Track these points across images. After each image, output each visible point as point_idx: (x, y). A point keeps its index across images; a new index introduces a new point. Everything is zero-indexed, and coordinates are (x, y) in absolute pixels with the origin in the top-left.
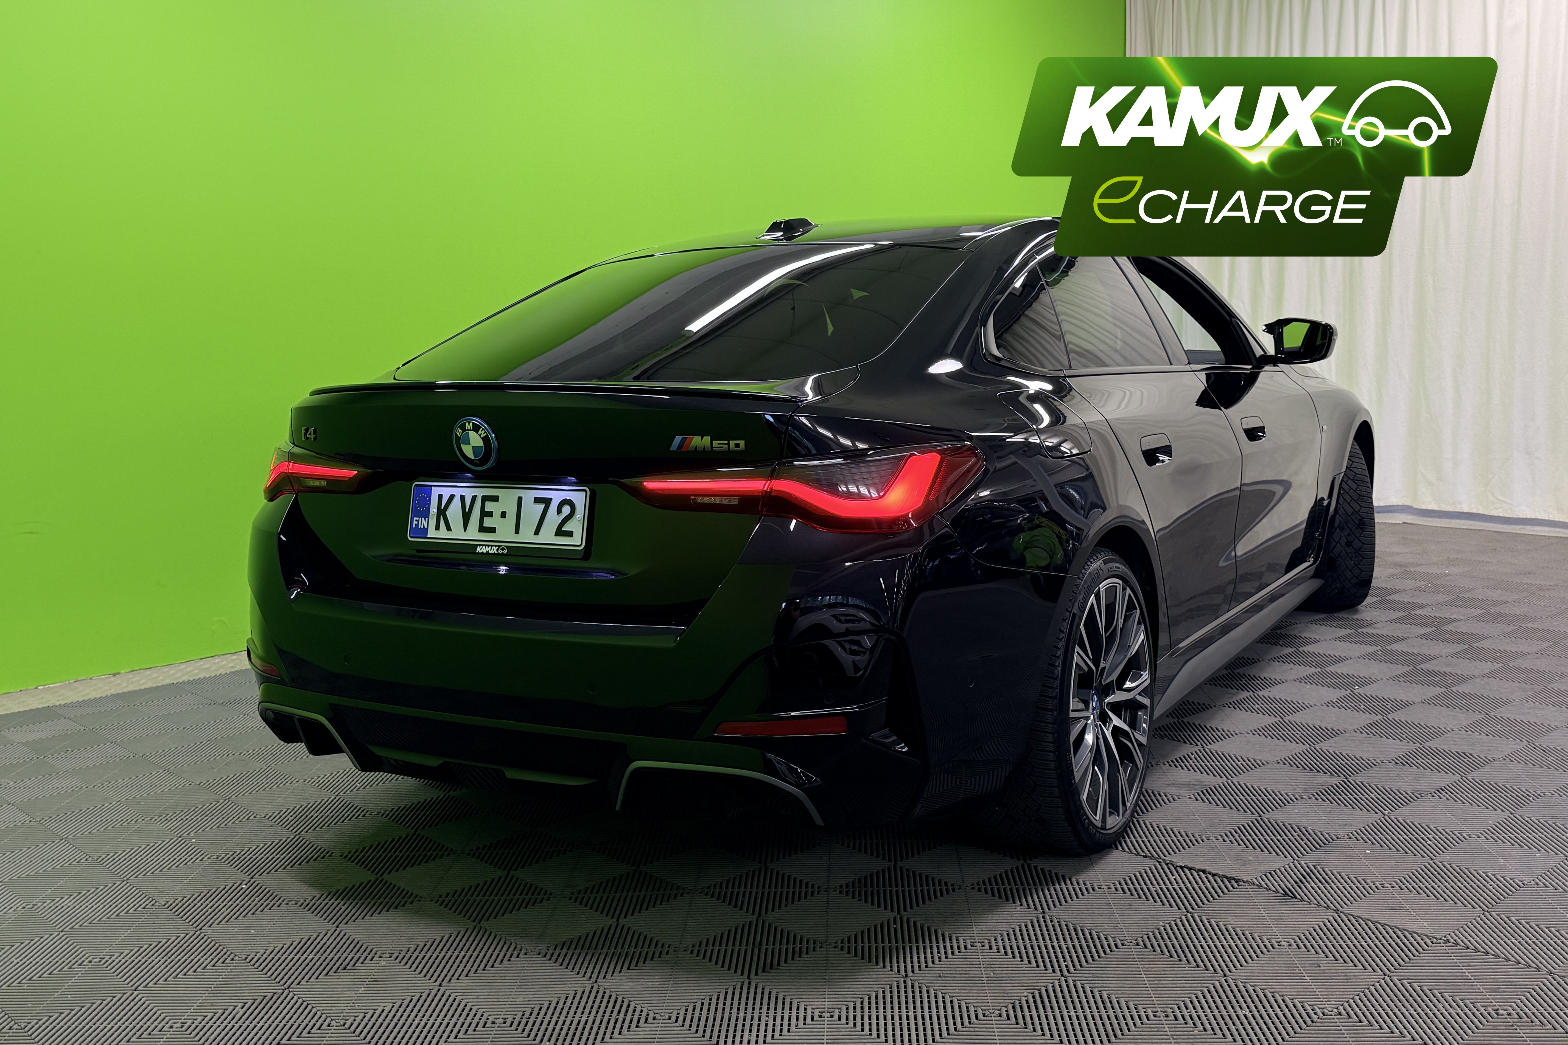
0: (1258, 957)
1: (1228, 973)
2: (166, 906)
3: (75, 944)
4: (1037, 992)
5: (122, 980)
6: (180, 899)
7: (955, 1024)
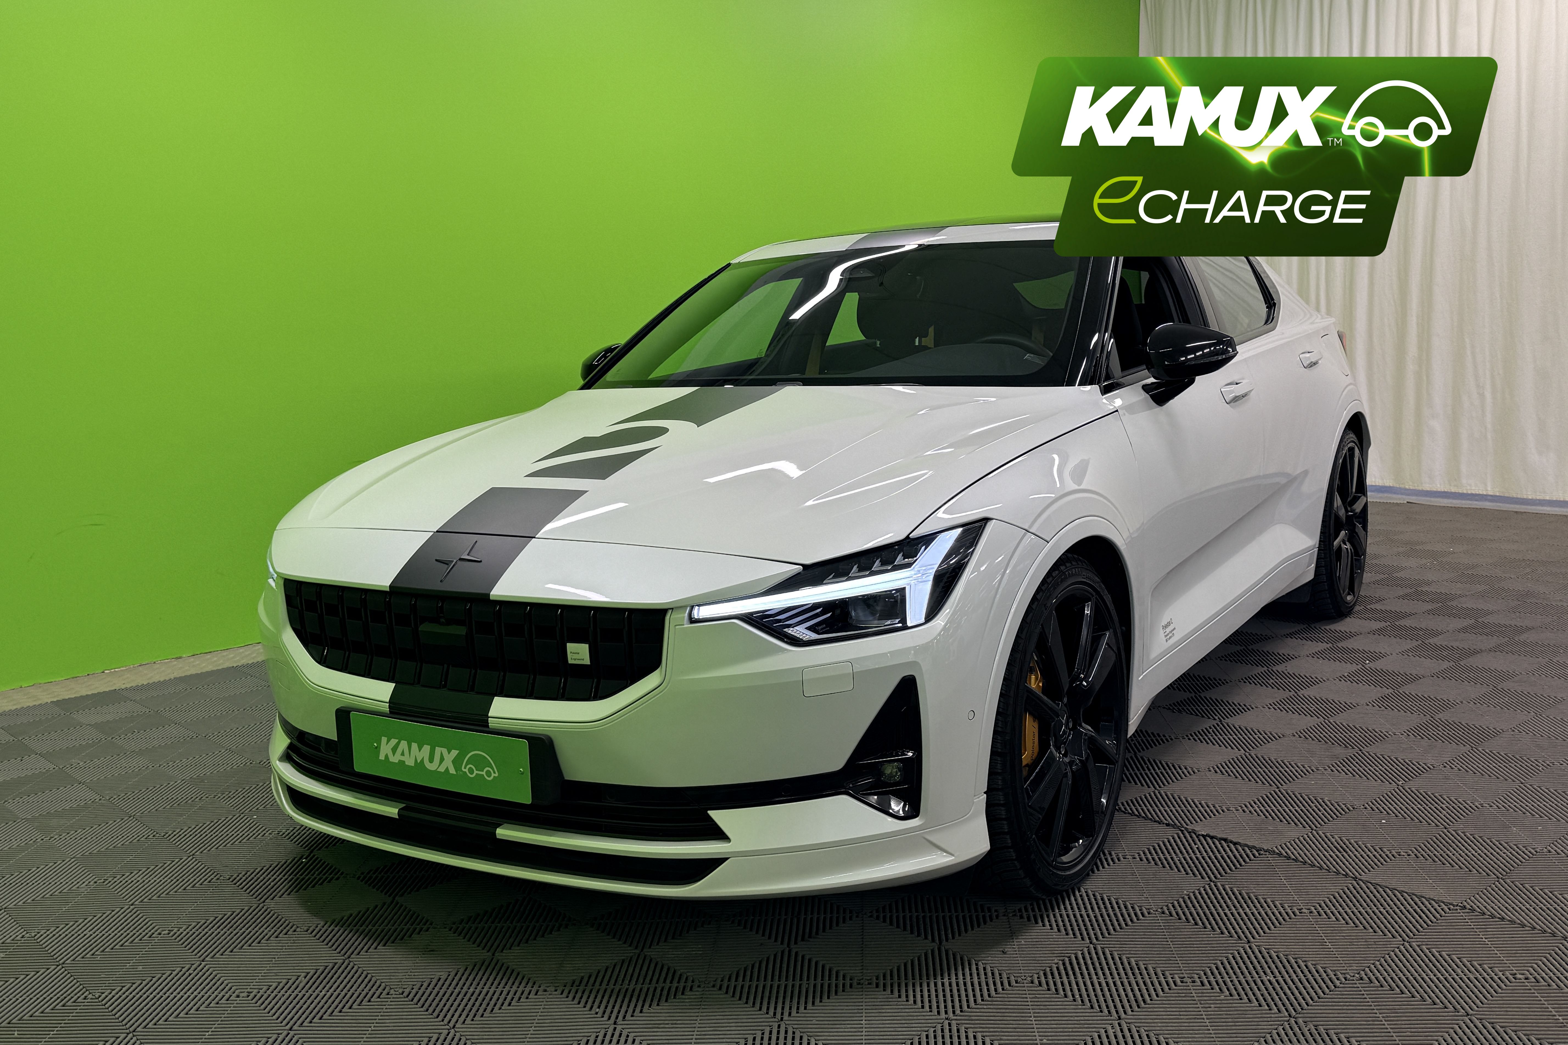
0: (1280, 924)
1: (1252, 940)
2: (231, 880)
3: (144, 917)
4: (1067, 959)
5: (190, 951)
6: (243, 873)
7: (988, 990)
